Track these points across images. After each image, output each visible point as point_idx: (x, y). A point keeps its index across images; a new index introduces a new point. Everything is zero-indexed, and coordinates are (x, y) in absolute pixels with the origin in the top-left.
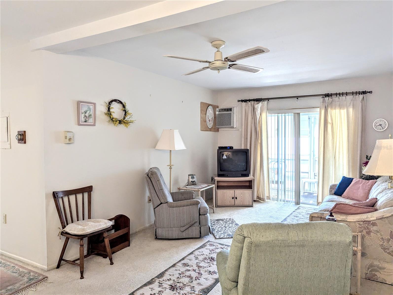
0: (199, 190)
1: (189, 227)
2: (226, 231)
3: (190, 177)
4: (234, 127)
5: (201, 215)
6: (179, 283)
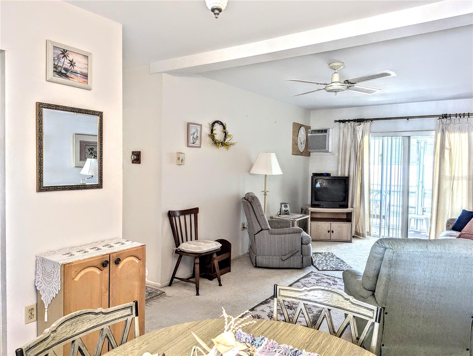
0: (295, 219)
1: (291, 256)
2: (327, 263)
3: (283, 206)
4: (329, 151)
5: (303, 244)
6: (294, 304)
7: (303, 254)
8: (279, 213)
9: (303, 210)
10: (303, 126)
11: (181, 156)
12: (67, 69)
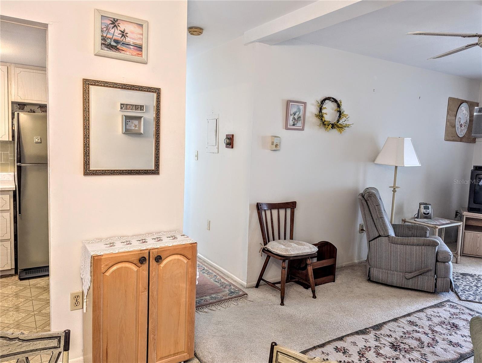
0: (437, 226)
1: (419, 275)
2: (477, 292)
3: (422, 206)
5: (439, 261)
6: (403, 343)
7: (438, 273)
8: (416, 216)
9: (458, 214)
10: (466, 102)
11: (276, 141)
12: (117, 40)
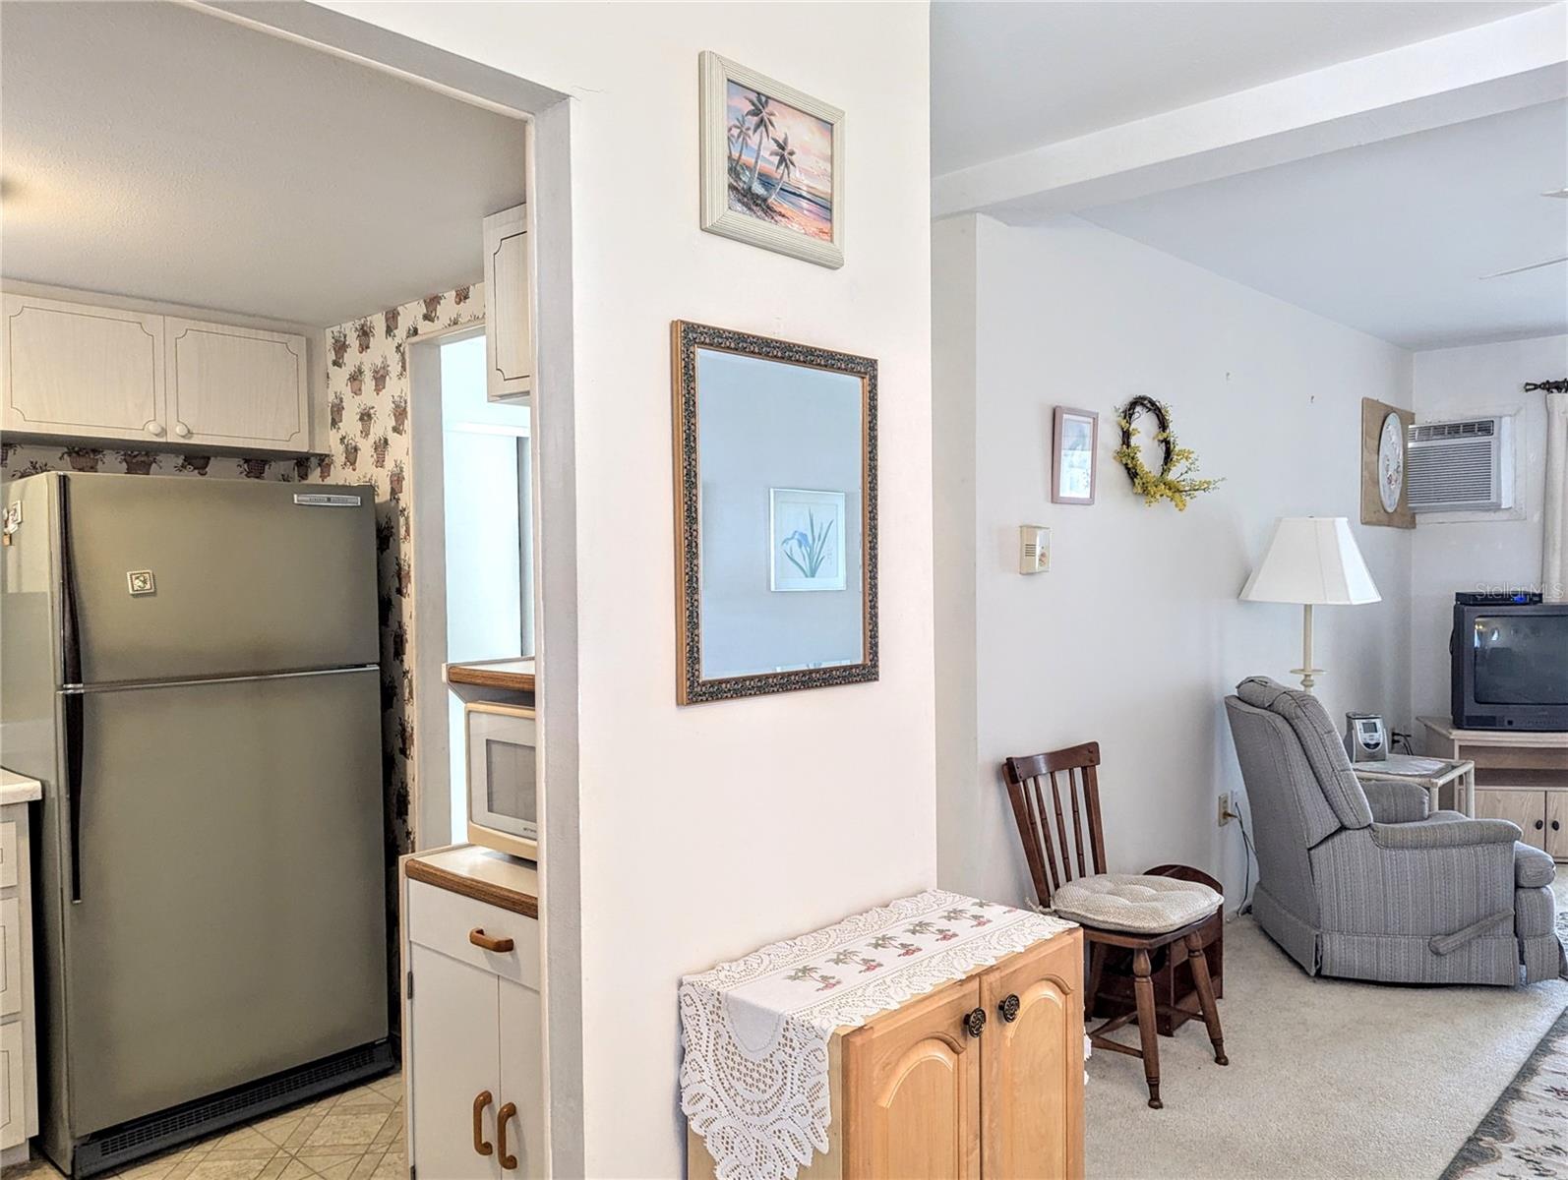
0: (1433, 781)
3: (1358, 725)
4: (1503, 507)
5: (1523, 887)
7: (1524, 930)
9: (1396, 738)
10: (1394, 410)
11: (1040, 541)
12: (768, 177)
